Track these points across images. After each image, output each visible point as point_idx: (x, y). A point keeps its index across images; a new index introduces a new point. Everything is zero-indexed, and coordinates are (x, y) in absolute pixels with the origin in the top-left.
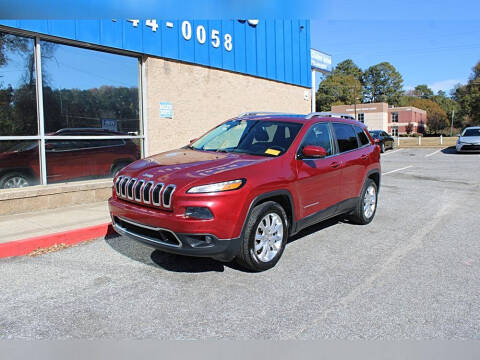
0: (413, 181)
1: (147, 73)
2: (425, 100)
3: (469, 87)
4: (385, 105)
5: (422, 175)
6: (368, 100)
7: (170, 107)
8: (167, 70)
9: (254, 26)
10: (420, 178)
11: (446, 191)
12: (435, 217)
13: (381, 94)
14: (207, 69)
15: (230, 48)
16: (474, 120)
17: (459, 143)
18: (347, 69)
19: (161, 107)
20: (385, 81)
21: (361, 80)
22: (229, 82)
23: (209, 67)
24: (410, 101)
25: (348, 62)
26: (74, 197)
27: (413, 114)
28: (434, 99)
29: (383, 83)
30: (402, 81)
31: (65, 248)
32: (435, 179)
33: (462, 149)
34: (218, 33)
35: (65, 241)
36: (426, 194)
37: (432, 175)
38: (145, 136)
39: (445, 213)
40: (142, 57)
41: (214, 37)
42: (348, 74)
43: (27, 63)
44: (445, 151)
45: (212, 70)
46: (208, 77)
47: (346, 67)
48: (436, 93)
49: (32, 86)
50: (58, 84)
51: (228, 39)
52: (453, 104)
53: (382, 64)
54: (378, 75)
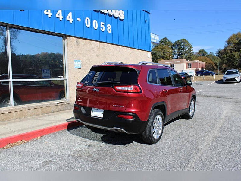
0: (205, 98)
1: (67, 45)
2: (203, 57)
3: (225, 50)
4: (185, 60)
5: (209, 94)
6: (176, 57)
7: (80, 63)
8: (78, 43)
9: (122, 20)
10: (207, 96)
11: (223, 103)
12: (221, 117)
13: (182, 54)
14: (99, 43)
15: (110, 32)
16: (229, 66)
17: (224, 78)
18: (165, 42)
19: (75, 63)
20: (184, 48)
21: (172, 48)
22: (110, 49)
23: (100, 42)
24: (197, 58)
25: (165, 39)
26: (29, 112)
27: (199, 64)
28: (208, 56)
29: (183, 49)
30: (192, 48)
31: (24, 142)
32: (215, 97)
33: (226, 81)
34: (104, 24)
35: (25, 139)
36: (214, 105)
37: (214, 95)
38: (67, 78)
39: (226, 115)
40: (64, 37)
41: (102, 26)
42: (165, 44)
43: (3, 41)
44: (217, 82)
45: (101, 43)
46: (99, 46)
47: (164, 41)
48: (209, 54)
49: (5, 53)
50: (19, 52)
51: (109, 27)
52: (218, 59)
53: (182, 40)
54: (180, 45)
